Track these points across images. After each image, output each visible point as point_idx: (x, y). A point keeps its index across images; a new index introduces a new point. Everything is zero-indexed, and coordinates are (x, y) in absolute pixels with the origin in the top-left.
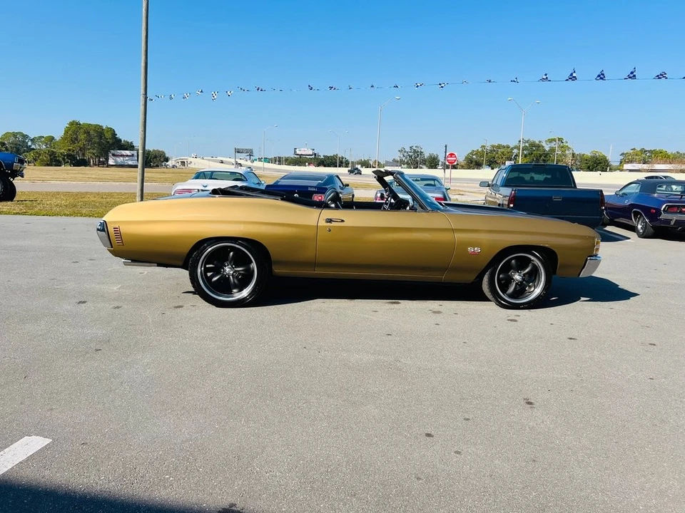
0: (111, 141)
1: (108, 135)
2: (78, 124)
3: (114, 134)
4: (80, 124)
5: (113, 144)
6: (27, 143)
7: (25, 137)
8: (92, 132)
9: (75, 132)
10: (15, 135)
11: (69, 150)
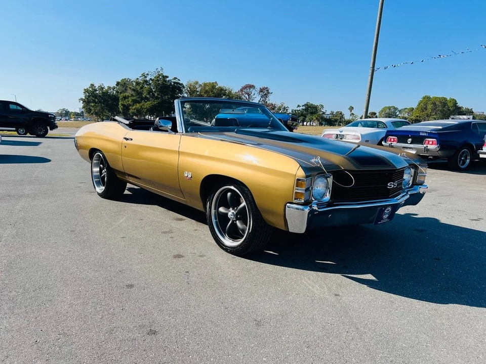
0: (452, 109)
1: (450, 105)
2: (429, 98)
3: (455, 103)
4: (430, 98)
5: (454, 111)
6: (396, 113)
7: (396, 109)
8: (437, 103)
9: (426, 104)
10: (389, 108)
11: (417, 116)
